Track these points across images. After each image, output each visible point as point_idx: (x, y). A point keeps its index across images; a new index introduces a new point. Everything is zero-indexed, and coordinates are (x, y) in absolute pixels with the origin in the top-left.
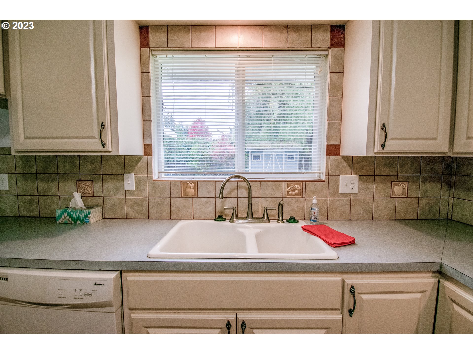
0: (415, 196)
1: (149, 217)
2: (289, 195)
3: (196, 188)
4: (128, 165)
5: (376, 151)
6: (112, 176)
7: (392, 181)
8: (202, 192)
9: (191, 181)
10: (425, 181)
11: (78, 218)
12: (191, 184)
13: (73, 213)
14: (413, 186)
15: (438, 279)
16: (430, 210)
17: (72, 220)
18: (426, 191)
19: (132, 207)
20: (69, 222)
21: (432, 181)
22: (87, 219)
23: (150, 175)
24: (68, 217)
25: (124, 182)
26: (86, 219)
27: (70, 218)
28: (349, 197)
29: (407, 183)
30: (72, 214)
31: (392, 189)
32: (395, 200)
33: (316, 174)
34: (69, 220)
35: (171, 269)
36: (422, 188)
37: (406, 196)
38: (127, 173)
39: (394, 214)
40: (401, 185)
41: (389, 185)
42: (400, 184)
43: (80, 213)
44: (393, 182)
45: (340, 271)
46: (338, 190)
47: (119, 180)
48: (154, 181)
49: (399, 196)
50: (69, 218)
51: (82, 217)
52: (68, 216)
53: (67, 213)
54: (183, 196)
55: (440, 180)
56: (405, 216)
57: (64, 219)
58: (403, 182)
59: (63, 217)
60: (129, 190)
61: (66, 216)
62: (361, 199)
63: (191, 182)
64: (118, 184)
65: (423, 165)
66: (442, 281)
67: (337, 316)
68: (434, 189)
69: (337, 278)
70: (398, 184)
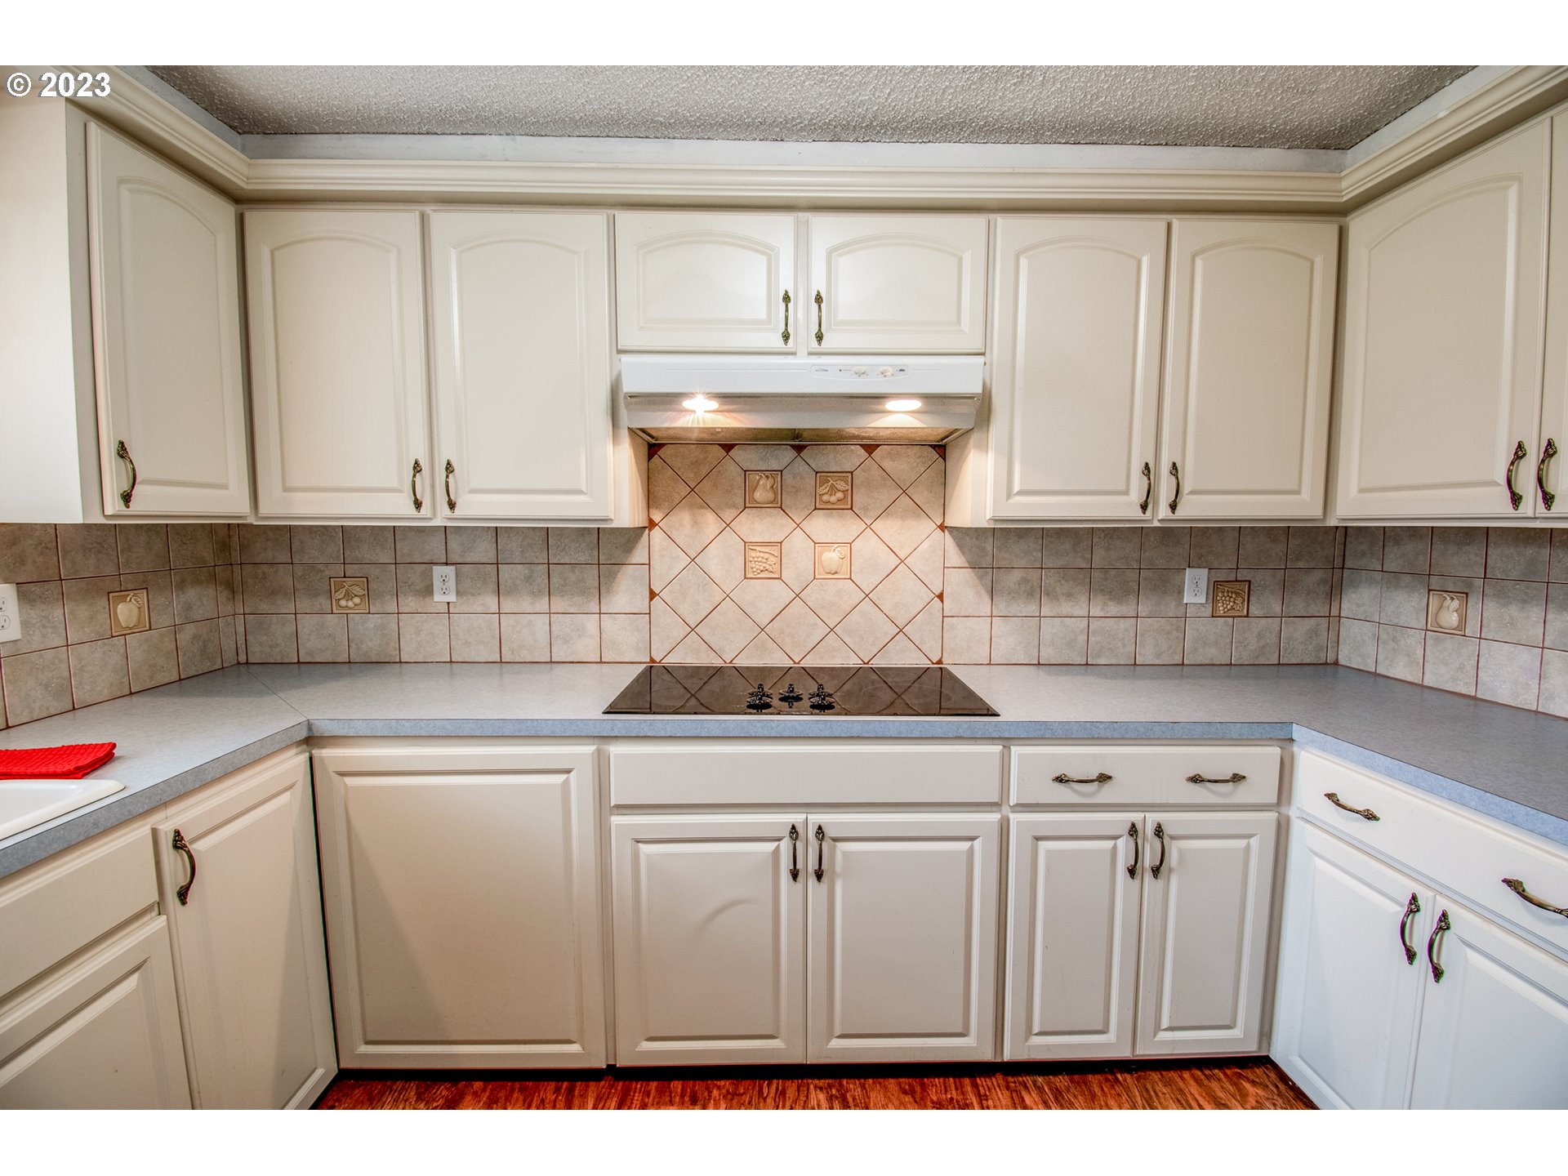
0: (167, 624)
5: (109, 511)
7: (109, 593)
10: (182, 585)
14: (160, 600)
15: (307, 754)
16: (203, 651)
18: (188, 607)
21: (197, 582)
29: (145, 595)
31: (112, 615)
32: (123, 642)
36: (177, 601)
37: (148, 627)
39: (125, 679)
40: (131, 599)
41: (103, 602)
42: (129, 598)
44: (111, 595)
45: (146, 808)
49: (131, 629)
55: (213, 578)
56: (151, 678)
58: (135, 592)
62: (33, 656)
65: (173, 547)
66: (315, 752)
67: (156, 924)
68: (203, 600)
69: (140, 832)
70: (123, 599)
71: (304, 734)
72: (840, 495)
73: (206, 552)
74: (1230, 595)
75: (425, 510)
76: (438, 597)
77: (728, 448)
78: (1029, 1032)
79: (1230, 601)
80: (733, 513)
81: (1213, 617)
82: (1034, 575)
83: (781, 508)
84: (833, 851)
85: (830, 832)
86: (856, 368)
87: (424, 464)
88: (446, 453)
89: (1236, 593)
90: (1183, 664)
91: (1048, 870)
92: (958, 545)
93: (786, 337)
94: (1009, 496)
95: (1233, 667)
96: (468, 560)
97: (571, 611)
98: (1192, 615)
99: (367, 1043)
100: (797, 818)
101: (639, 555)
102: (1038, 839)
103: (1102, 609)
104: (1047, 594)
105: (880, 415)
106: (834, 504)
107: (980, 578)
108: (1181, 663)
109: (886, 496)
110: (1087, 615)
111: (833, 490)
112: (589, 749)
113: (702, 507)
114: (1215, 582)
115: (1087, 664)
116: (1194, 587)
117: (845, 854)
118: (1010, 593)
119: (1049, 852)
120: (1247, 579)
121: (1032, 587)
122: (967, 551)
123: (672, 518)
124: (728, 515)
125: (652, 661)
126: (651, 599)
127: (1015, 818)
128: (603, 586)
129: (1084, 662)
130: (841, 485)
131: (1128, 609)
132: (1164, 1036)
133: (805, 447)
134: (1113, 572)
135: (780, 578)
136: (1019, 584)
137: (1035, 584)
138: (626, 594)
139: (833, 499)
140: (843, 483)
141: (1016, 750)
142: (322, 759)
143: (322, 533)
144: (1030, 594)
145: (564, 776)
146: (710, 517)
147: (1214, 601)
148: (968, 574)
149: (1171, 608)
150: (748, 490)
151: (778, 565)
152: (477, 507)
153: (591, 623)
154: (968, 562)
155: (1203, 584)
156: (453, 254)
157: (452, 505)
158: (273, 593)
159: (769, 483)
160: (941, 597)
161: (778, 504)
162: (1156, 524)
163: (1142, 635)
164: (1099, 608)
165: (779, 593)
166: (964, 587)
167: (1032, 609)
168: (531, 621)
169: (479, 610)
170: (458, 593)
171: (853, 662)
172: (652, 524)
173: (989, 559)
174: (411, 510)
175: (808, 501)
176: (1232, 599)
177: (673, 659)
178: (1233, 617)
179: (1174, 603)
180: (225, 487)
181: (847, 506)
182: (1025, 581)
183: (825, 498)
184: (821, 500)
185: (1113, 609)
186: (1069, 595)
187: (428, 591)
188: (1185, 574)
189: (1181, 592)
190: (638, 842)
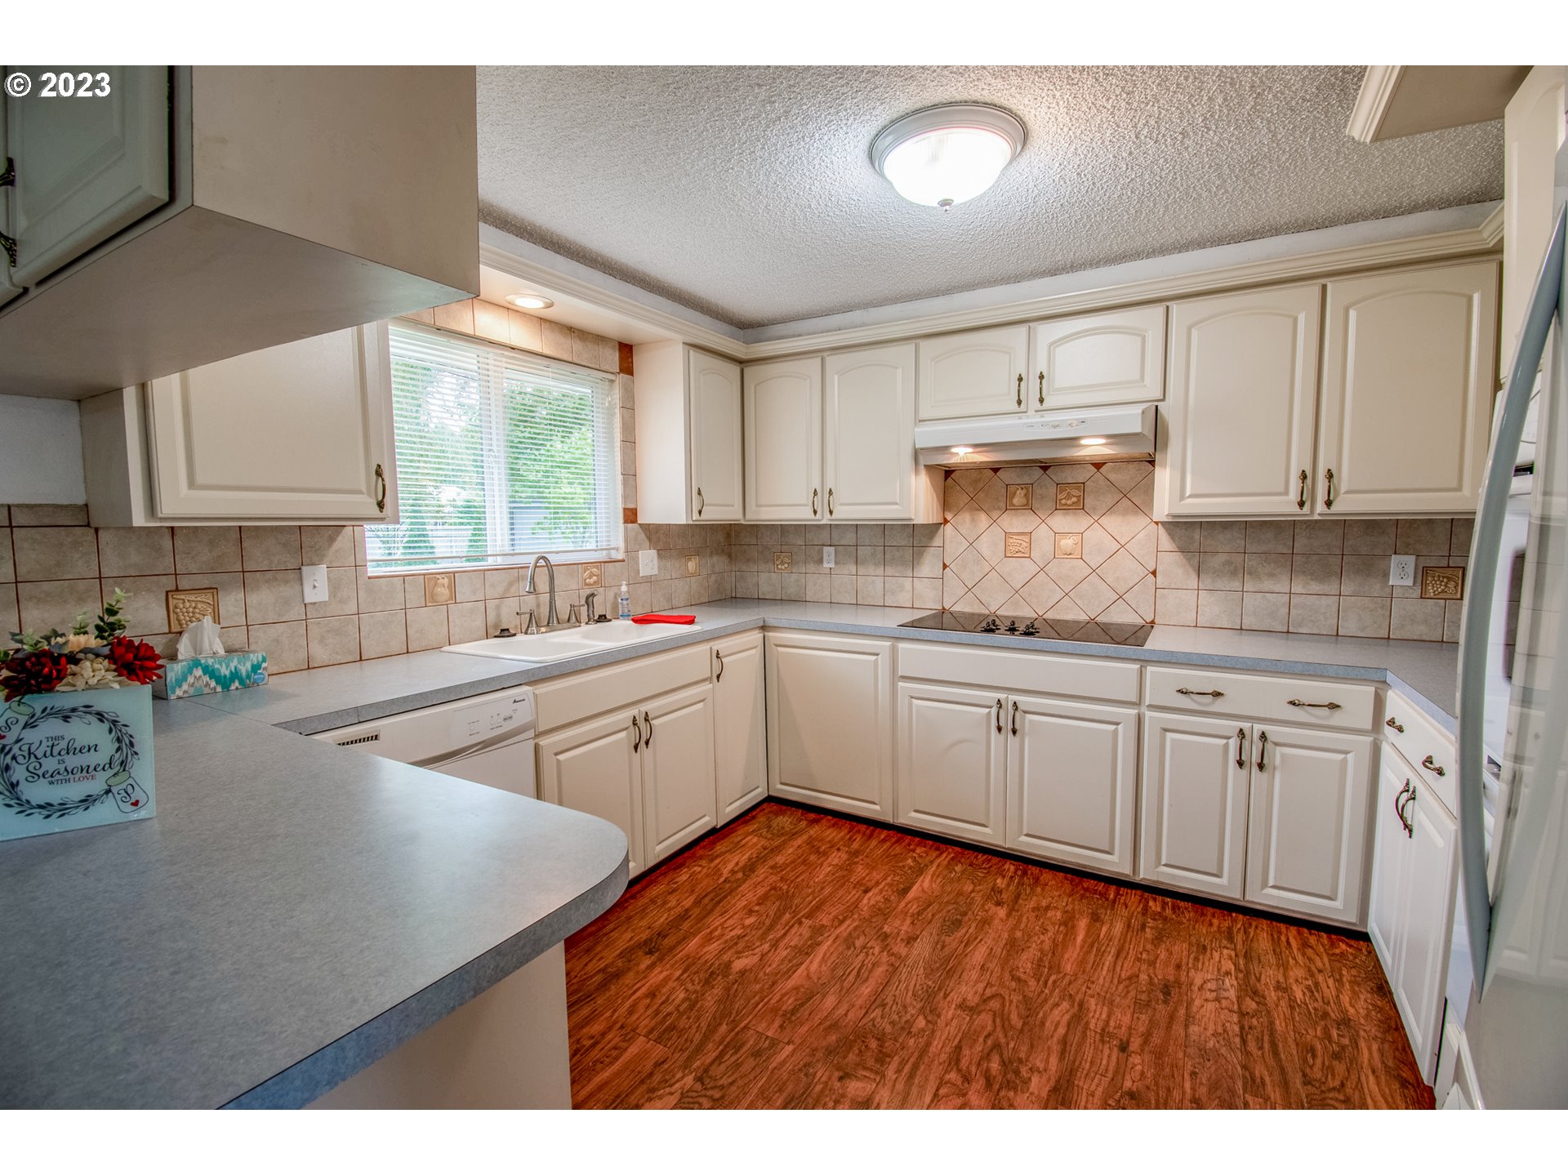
0: (706, 573)
1: (361, 657)
2: (586, 584)
3: (453, 587)
4: (310, 547)
5: (694, 519)
6: (269, 575)
7: (687, 556)
8: (463, 592)
9: (442, 573)
10: (711, 555)
11: (235, 675)
12: (443, 578)
13: (221, 666)
14: (703, 561)
15: (763, 633)
16: (718, 589)
17: (217, 684)
18: (713, 566)
19: (322, 640)
20: (207, 690)
21: (717, 554)
22: (261, 674)
23: (359, 566)
24: (206, 678)
25: (302, 585)
26: (255, 673)
27: (210, 679)
28: (649, 580)
29: (698, 558)
30: (218, 669)
31: (687, 565)
32: (690, 580)
33: (605, 552)
34: (207, 685)
35: (580, 668)
36: (710, 563)
37: (699, 574)
38: (308, 565)
39: (689, 598)
41: (684, 560)
42: (692, 559)
43: (239, 663)
45: (706, 639)
46: (639, 573)
47: (287, 582)
48: (369, 578)
49: (693, 574)
50: (208, 679)
51: (247, 671)
52: (205, 674)
53: (202, 669)
54: (428, 604)
55: (724, 552)
56: (698, 599)
57: (192, 685)
58: (695, 556)
59: (191, 680)
60: (315, 603)
61: (200, 676)
62: (661, 582)
63: (443, 576)
64: (287, 591)
65: (708, 535)
66: (766, 633)
67: (707, 686)
68: (719, 562)
69: (705, 647)
70: (690, 560)
71: (761, 624)
72: (1074, 499)
73: (721, 537)
74: (1441, 579)
75: (818, 516)
76: (825, 565)
77: (995, 470)
78: (1158, 863)
79: (1441, 585)
80: (998, 513)
81: (1422, 598)
82: (1238, 559)
83: (1031, 509)
84: (1023, 720)
85: (1021, 706)
86: (1052, 424)
87: (819, 491)
88: (829, 485)
89: (1448, 578)
90: (1389, 638)
91: (1172, 752)
92: (1170, 535)
93: (1019, 402)
94: (1182, 497)
95: (1444, 644)
96: (842, 543)
97: (897, 575)
98: (1400, 595)
99: (781, 783)
100: (1002, 696)
101: (937, 541)
102: (1166, 730)
103: (1304, 587)
104: (1250, 573)
105: (1078, 448)
106: (1069, 506)
107: (1189, 560)
108: (1387, 637)
109: (1109, 500)
110: (1289, 592)
111: (1069, 496)
112: (888, 644)
113: (978, 510)
114: (1423, 567)
115: (1288, 632)
116: (1401, 572)
117: (1030, 721)
118: (1214, 573)
119: (1173, 740)
120: (1460, 565)
121: (1236, 567)
122: (1176, 539)
123: (959, 517)
124: (995, 514)
125: (944, 608)
126: (944, 570)
127: (1149, 714)
128: (915, 560)
129: (1285, 630)
130: (1075, 492)
131: (1333, 588)
132: (1269, 891)
133: (1049, 467)
134: (1315, 558)
135: (1030, 557)
136: (1223, 565)
137: (1238, 565)
138: (929, 566)
139: (1069, 502)
140: (1077, 491)
141: (1150, 669)
142: (768, 637)
143: (771, 528)
144: (1234, 573)
145: (876, 657)
146: (983, 516)
147: (1424, 585)
148: (1178, 557)
149: (1376, 588)
150: (1009, 497)
151: (1028, 548)
152: (845, 513)
153: (907, 582)
154: (1178, 547)
155: (1411, 569)
156: (836, 377)
157: (831, 512)
158: (748, 560)
159: (1024, 491)
160: (1154, 573)
161: (1028, 507)
162: (1316, 517)
163: (1344, 611)
164: (1301, 586)
165: (1030, 568)
166: (1173, 565)
167: (1236, 585)
168: (873, 581)
169: (846, 572)
170: (836, 563)
171: (1083, 617)
172: (946, 521)
173: (1196, 545)
174: (812, 516)
175: (1052, 505)
176: (1443, 584)
177: (956, 608)
178: (1445, 599)
179: (1378, 585)
180: (733, 506)
181: (1079, 506)
182: (1229, 563)
183: (1063, 502)
184: (1060, 503)
185: (1315, 587)
186: (1271, 575)
187: (820, 561)
188: (1390, 561)
189: (1386, 575)
190: (912, 697)
